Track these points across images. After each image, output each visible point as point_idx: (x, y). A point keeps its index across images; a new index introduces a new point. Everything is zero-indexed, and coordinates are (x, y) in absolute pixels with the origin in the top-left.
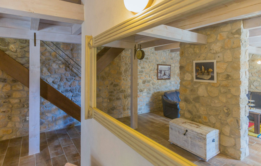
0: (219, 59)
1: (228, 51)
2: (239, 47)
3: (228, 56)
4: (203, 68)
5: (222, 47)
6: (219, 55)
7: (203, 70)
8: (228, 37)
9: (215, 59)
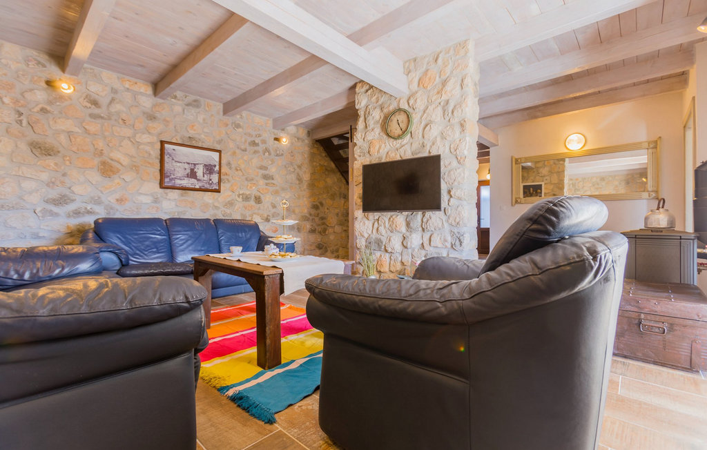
0: (546, 182)
1: (555, 175)
2: (564, 171)
3: (555, 179)
4: (531, 189)
5: (550, 171)
6: (546, 178)
7: (531, 191)
8: (555, 163)
9: (543, 181)
